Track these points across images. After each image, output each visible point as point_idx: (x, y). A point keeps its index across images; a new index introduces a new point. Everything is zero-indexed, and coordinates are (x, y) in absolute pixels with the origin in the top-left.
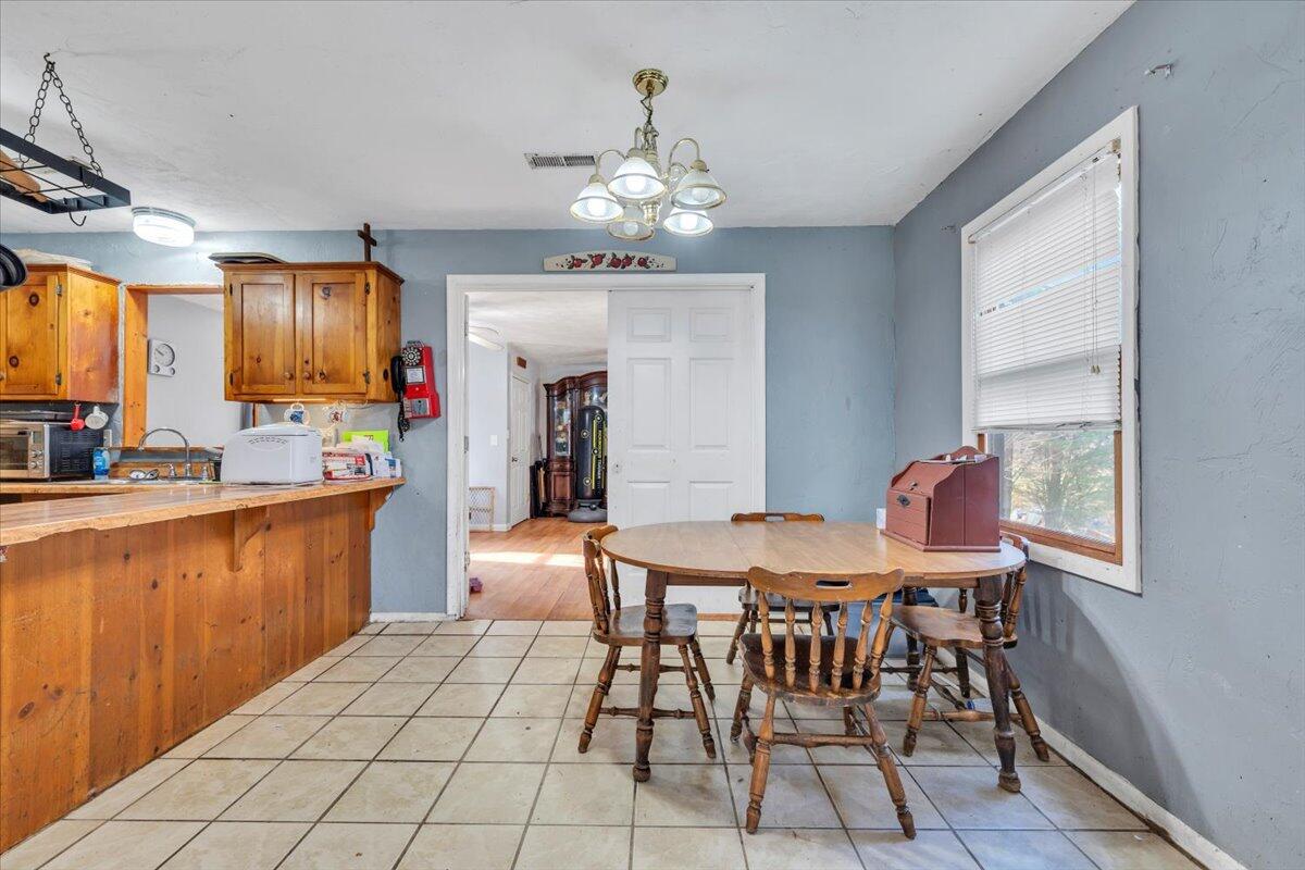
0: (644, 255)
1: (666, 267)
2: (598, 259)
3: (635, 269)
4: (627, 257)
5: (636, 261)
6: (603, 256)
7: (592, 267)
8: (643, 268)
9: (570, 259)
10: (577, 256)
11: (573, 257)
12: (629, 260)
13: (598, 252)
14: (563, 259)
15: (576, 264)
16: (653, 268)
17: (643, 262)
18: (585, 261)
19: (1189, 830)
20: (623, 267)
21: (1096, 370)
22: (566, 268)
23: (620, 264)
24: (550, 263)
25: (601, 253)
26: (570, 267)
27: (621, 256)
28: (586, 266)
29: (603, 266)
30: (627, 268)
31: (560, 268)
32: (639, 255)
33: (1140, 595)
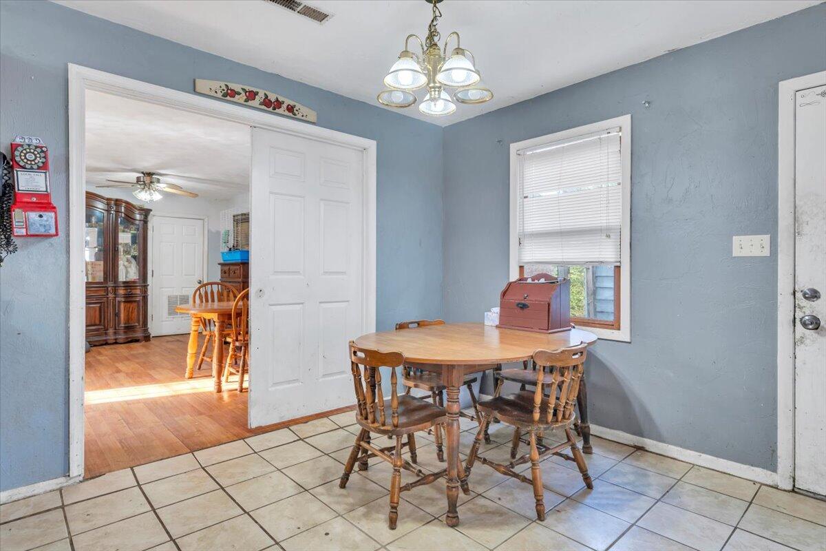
0: (292, 103)
1: (308, 119)
2: (252, 95)
3: (283, 113)
4: (277, 100)
5: (285, 106)
6: (256, 94)
7: (246, 101)
8: (291, 114)
9: (224, 87)
10: (232, 86)
11: (227, 86)
12: (278, 104)
13: (251, 89)
14: (218, 85)
15: (229, 94)
16: (299, 116)
17: (291, 109)
18: (239, 94)
19: (655, 442)
20: (274, 109)
21: (608, 236)
22: (219, 95)
23: (271, 105)
24: (202, 85)
25: (255, 90)
26: (225, 95)
27: (272, 97)
28: (241, 98)
29: (256, 102)
30: (277, 111)
31: (213, 94)
32: (288, 102)
33: (630, 343)
